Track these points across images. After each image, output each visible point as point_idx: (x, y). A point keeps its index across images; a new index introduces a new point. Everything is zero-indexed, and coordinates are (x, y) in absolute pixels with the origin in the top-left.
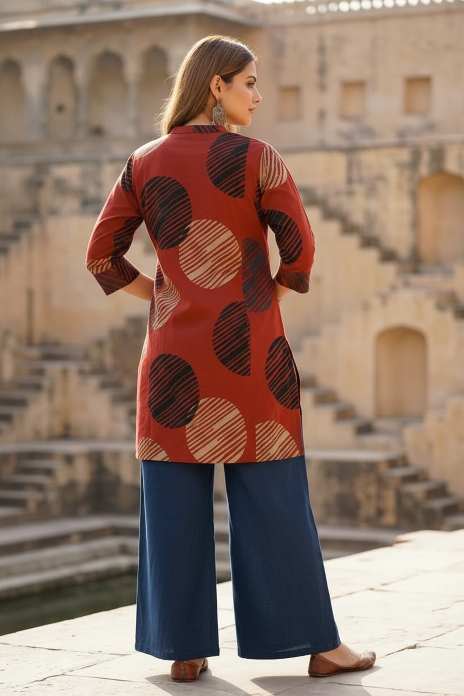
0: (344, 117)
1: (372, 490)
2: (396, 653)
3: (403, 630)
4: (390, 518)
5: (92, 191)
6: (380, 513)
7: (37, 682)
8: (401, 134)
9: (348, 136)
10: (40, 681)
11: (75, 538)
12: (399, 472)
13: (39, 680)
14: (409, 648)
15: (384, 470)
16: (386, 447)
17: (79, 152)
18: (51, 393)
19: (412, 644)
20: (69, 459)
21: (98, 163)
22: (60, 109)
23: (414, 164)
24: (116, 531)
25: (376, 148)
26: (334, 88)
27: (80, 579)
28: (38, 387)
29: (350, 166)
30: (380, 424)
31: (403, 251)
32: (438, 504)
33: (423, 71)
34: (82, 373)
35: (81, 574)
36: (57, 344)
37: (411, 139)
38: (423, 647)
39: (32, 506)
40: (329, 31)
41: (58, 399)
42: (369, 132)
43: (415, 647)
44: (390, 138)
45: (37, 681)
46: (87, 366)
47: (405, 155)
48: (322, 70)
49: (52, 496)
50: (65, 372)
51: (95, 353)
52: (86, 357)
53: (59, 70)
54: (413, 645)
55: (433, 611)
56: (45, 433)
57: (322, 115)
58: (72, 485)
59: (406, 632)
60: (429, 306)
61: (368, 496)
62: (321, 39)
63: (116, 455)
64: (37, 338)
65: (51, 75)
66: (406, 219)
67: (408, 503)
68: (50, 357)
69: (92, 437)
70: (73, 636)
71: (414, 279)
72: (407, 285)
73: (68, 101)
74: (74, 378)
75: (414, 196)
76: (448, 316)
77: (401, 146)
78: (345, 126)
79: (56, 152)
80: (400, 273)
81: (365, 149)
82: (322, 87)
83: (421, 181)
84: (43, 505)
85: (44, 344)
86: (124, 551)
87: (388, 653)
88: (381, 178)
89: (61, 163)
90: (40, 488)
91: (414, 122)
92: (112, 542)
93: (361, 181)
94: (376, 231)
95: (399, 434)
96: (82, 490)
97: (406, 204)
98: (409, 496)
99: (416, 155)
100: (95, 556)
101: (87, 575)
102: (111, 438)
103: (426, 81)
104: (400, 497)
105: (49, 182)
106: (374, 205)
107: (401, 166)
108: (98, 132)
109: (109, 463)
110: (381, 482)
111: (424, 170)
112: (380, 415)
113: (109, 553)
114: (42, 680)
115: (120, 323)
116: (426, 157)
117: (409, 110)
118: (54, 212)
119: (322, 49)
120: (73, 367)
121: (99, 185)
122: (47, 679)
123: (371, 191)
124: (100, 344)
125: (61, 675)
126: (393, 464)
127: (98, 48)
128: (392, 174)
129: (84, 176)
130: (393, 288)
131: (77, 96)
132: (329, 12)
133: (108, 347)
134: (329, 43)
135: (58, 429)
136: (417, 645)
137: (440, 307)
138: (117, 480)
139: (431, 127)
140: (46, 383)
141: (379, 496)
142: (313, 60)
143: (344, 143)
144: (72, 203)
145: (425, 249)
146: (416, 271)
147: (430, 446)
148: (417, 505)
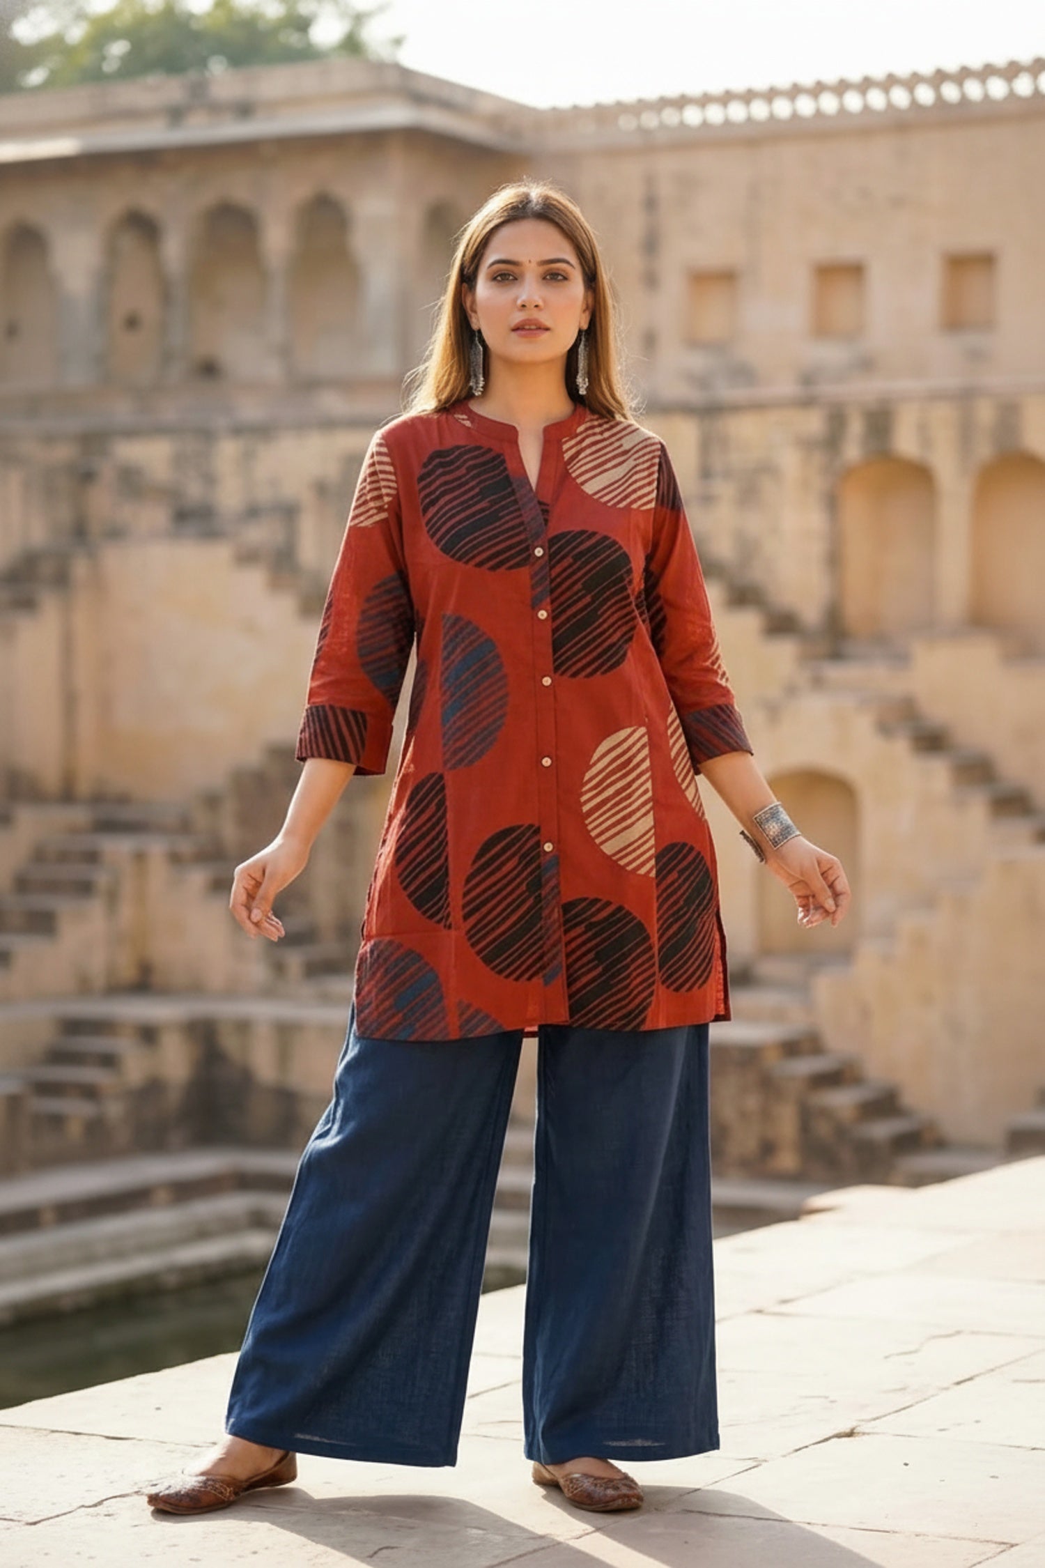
0: (693, 342)
1: (752, 1102)
2: (813, 1447)
3: (826, 1397)
4: (787, 1160)
5: (194, 491)
6: (768, 1148)
7: (83, 1509)
8: (808, 379)
9: (702, 382)
10: (90, 1507)
11: (162, 1195)
12: (805, 1066)
13: (87, 1504)
14: (839, 1436)
15: (773, 1061)
16: (778, 1016)
17: (169, 412)
18: (112, 898)
19: (846, 1428)
20: (148, 1035)
21: (207, 435)
22: (132, 323)
23: (832, 441)
24: (244, 1182)
25: (758, 407)
26: (673, 285)
27: (172, 1280)
28: (84, 888)
29: (706, 445)
30: (767, 968)
31: (811, 612)
32: (881, 1130)
33: (848, 251)
34: (175, 859)
35: (172, 1269)
36: (123, 799)
37: (828, 390)
38: (868, 1434)
39: (75, 1130)
40: (667, 165)
41: (126, 911)
42: (744, 373)
43: (850, 1434)
44: (786, 387)
45: (83, 1506)
46: (186, 846)
47: (814, 423)
48: (651, 244)
49: (114, 1110)
50: (140, 857)
51: (201, 819)
52: (185, 827)
53: (129, 242)
54: (848, 1430)
55: (886, 1357)
56: (99, 981)
57: (650, 341)
58: (153, 1088)
59: (832, 1402)
60: (863, 725)
61: (743, 1115)
62: (650, 181)
63: (244, 1027)
64: (84, 787)
65: (112, 252)
66: (817, 549)
67: (823, 1129)
68: (109, 826)
69: (196, 989)
70: (158, 1409)
71: (834, 672)
72: (818, 683)
73: (148, 307)
74: (158, 869)
75: (832, 503)
76: (901, 747)
77: (807, 402)
78: (697, 362)
79: (122, 411)
80: (807, 658)
81: (735, 409)
82: (651, 280)
83: (847, 473)
84: (96, 1128)
85: (98, 799)
86: (259, 1221)
87: (797, 1448)
88: (767, 469)
89: (131, 433)
90: (90, 1092)
91: (831, 354)
92: (235, 1204)
93: (728, 474)
94: (757, 574)
95: (802, 988)
96: (173, 1098)
97: (816, 519)
98: (825, 1113)
99: (837, 420)
100: (202, 1233)
101: (185, 1270)
102: (231, 992)
103: (854, 271)
104: (806, 1116)
105: (107, 472)
106: (754, 523)
107: (807, 445)
108: (209, 370)
109: (229, 1043)
110: (768, 1085)
111: (853, 451)
112: (766, 951)
113: (229, 1227)
114: (95, 1505)
115: (253, 757)
116: (856, 427)
117: (821, 329)
118: (116, 533)
119: (651, 204)
120: (157, 848)
121: (210, 480)
122: (105, 1502)
123: (749, 495)
124: (212, 801)
125: (132, 1493)
126: (791, 1048)
127: (208, 196)
128: (790, 461)
129: (179, 461)
130: (791, 691)
131: (166, 296)
132: (663, 127)
133: (229, 808)
134: (666, 190)
135: (127, 972)
136: (855, 1431)
137: (884, 729)
138: (246, 1078)
139: (867, 365)
140: (102, 879)
141: (766, 1115)
142: (634, 225)
143: (693, 395)
144: (155, 516)
145: (853, 610)
146: (836, 655)
147: (866, 1014)
148: (841, 1132)
